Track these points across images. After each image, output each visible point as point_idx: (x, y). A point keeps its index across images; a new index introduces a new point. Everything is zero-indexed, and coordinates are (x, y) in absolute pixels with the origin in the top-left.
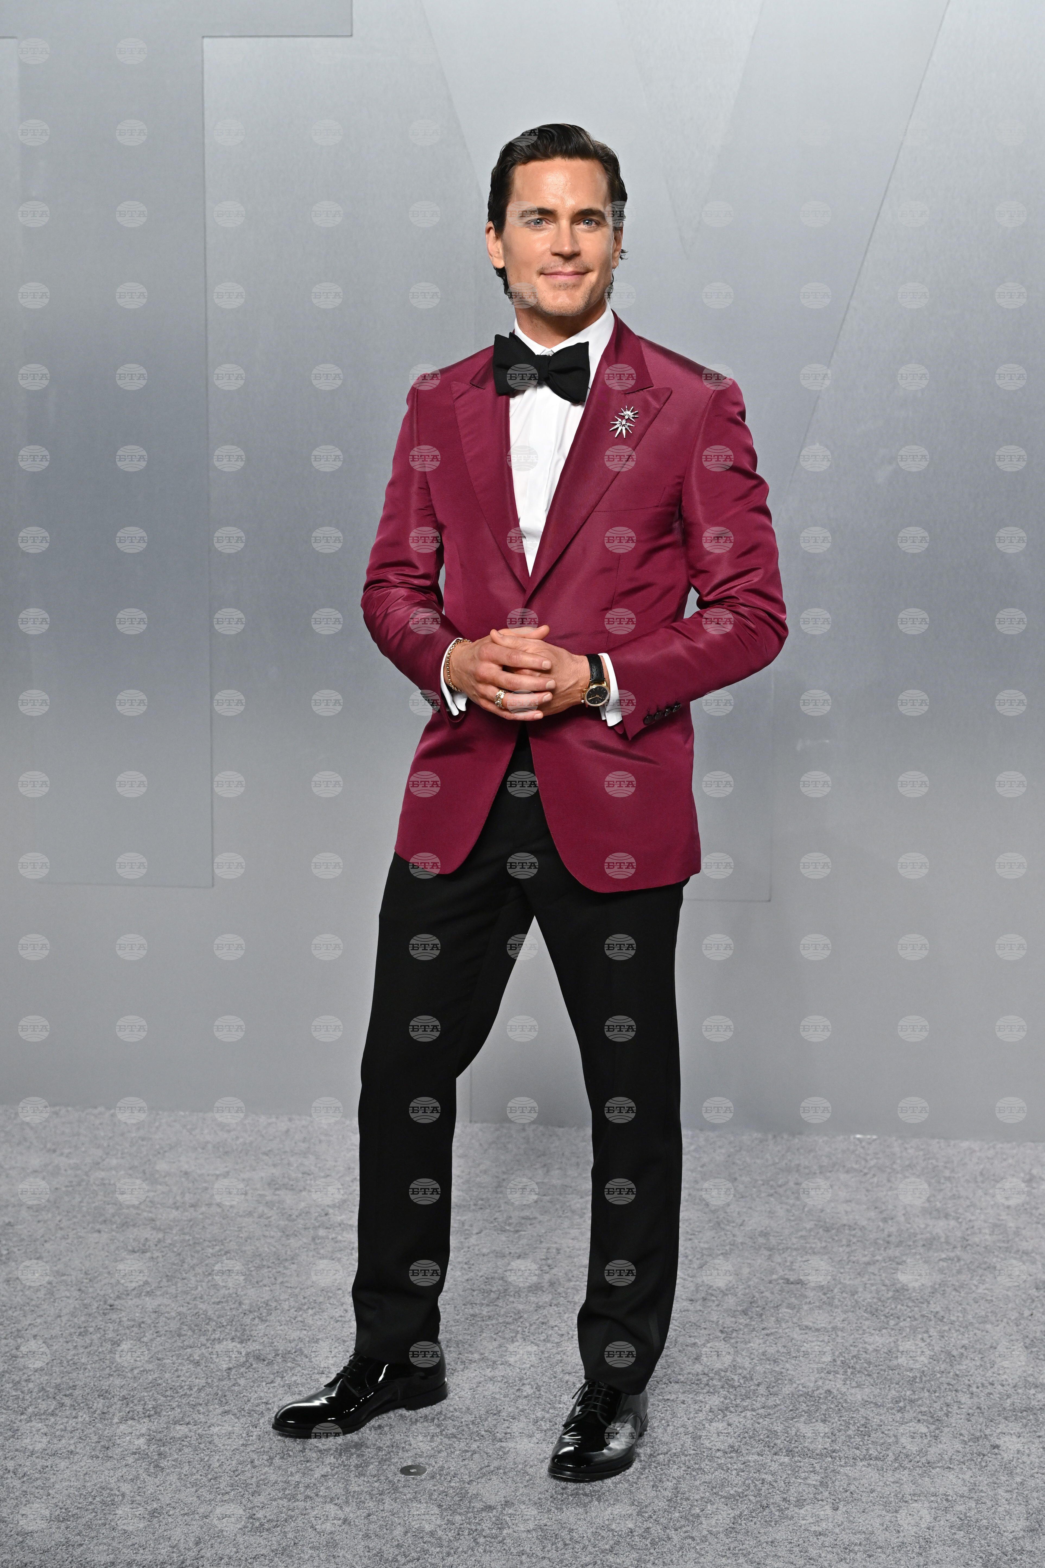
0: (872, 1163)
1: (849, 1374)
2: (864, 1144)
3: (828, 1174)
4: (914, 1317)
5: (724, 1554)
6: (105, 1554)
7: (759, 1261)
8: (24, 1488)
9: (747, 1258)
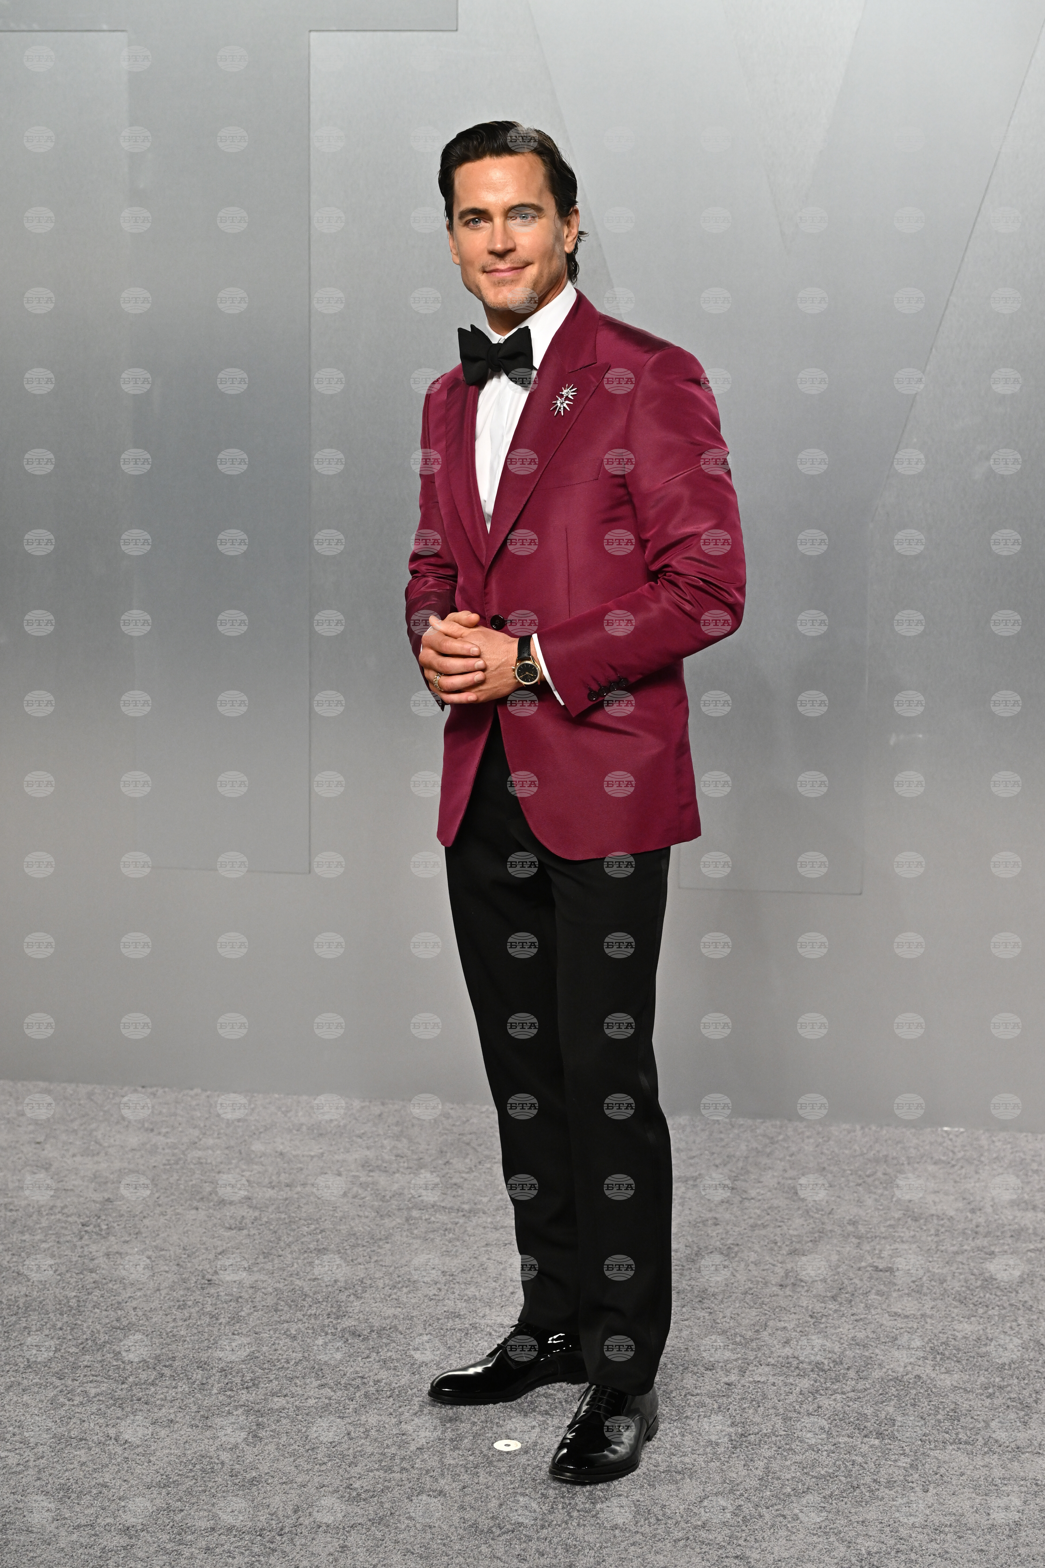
0: (960, 1155)
1: (938, 1359)
2: (951, 1136)
3: (916, 1165)
4: (1003, 1306)
5: (815, 1532)
6: (205, 1519)
7: (848, 1249)
8: (126, 1455)
9: (836, 1245)
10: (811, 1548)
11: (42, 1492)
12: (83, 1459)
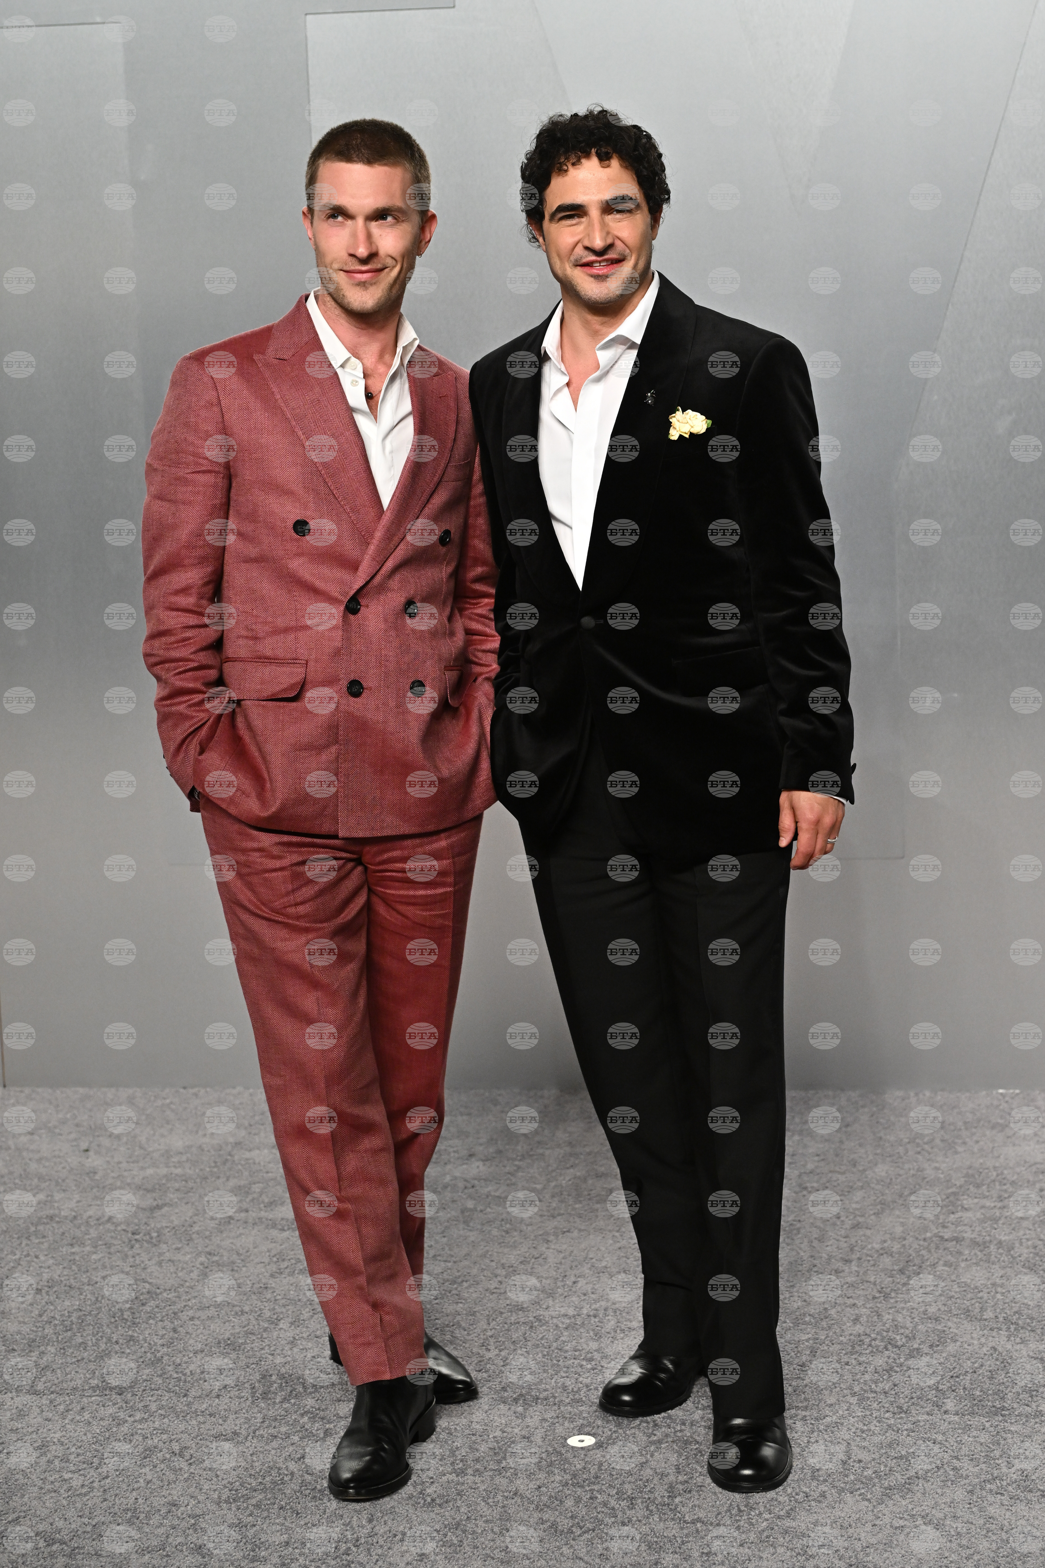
0: (1018, 1117)
1: (1012, 1330)
2: (1007, 1099)
3: (974, 1130)
6: (278, 1534)
8: (192, 1470)
9: (898, 1217)
10: (898, 1532)
11: (110, 1513)
12: (149, 1477)
